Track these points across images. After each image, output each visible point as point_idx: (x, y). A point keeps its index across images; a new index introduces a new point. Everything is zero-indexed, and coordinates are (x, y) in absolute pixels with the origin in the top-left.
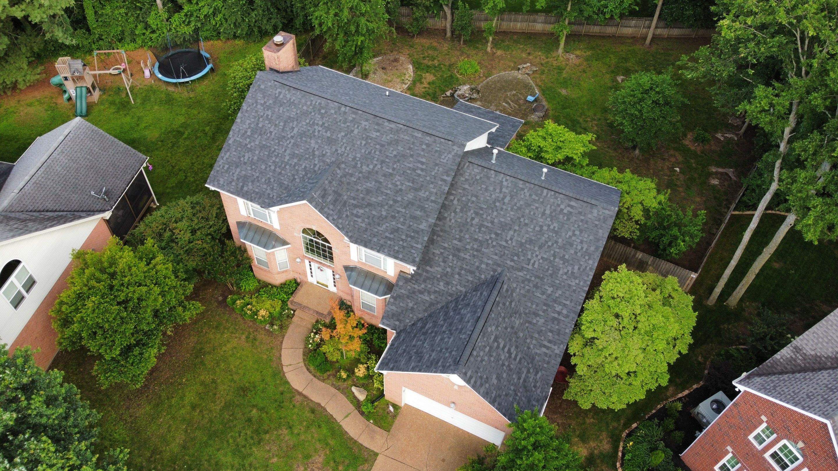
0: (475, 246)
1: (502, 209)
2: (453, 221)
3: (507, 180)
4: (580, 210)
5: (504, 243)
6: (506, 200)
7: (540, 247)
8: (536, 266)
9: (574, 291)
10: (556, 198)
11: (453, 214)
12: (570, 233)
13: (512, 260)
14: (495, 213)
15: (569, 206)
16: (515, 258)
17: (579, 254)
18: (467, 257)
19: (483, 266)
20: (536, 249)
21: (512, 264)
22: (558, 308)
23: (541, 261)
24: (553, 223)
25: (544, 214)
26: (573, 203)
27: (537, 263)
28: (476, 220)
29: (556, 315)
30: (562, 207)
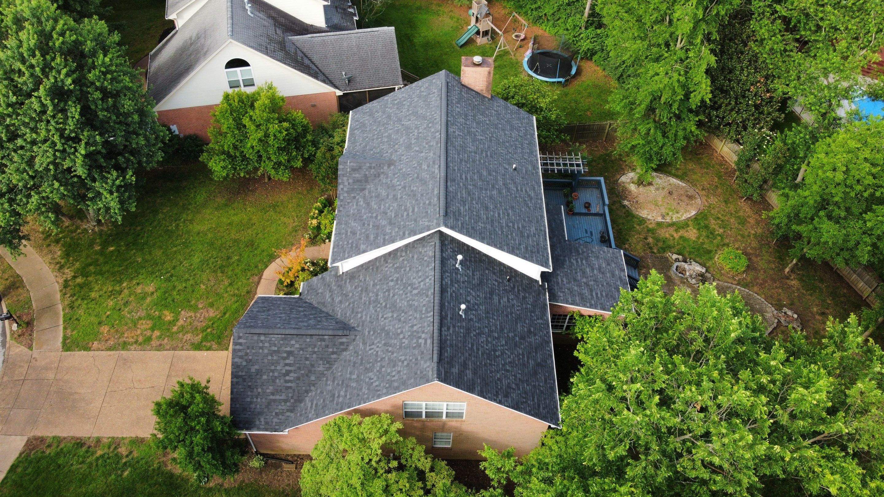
0: (372, 298)
1: (406, 294)
2: (387, 269)
3: (430, 279)
4: (425, 352)
5: (380, 316)
6: (415, 292)
7: (385, 344)
8: (370, 352)
9: (358, 395)
10: (429, 326)
11: (391, 265)
12: (403, 358)
13: (369, 332)
14: (401, 292)
15: (426, 340)
16: (372, 333)
17: (388, 377)
18: (363, 298)
19: (359, 315)
20: (383, 342)
21: (367, 333)
22: (342, 393)
23: (375, 353)
24: (407, 339)
25: (412, 326)
26: (429, 341)
27: (372, 351)
28: (391, 284)
29: (337, 395)
30: (423, 336)
